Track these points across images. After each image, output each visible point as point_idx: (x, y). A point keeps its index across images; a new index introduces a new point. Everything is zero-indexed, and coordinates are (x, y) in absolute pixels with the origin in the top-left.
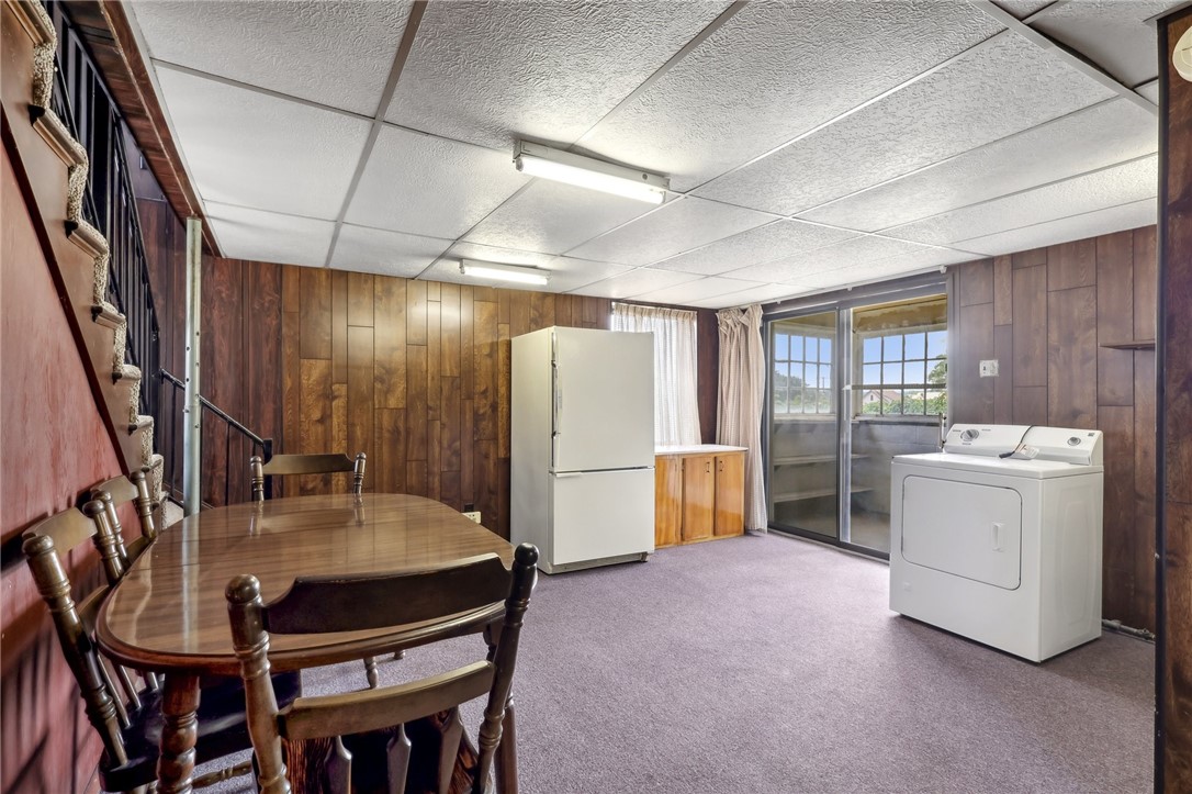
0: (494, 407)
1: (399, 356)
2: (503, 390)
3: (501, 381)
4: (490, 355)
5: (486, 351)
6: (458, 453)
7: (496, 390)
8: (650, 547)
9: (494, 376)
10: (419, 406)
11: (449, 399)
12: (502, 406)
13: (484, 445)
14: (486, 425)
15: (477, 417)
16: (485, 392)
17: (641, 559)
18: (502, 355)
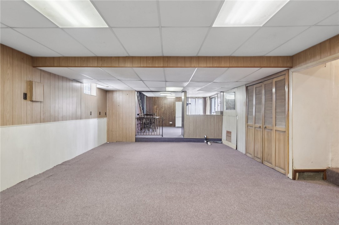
1: (163, 105)
11: (169, 109)
15: (172, 112)
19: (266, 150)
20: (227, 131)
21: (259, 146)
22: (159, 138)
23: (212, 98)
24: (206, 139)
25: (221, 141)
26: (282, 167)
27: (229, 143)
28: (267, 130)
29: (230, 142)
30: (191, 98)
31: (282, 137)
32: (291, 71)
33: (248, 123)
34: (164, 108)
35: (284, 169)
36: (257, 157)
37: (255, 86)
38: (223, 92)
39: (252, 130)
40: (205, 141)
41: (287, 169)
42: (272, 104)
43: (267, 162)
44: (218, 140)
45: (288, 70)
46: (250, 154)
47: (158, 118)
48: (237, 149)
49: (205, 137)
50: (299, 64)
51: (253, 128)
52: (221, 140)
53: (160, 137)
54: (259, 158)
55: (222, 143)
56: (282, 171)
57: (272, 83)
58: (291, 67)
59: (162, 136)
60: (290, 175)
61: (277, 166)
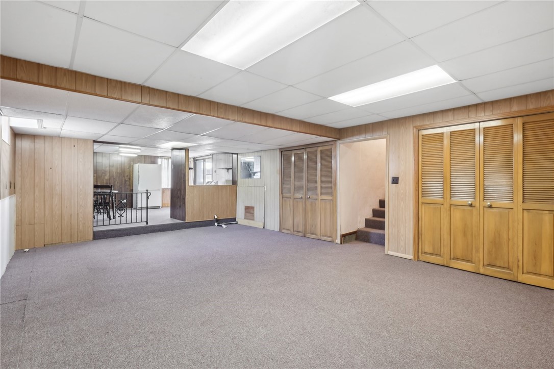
0: (130, 179)
1: (108, 169)
2: (131, 175)
3: (131, 173)
4: (128, 168)
5: (128, 167)
6: (121, 188)
7: (130, 176)
8: (160, 205)
9: (130, 173)
10: (112, 178)
11: (119, 177)
12: (131, 179)
13: (127, 187)
14: (128, 183)
15: (125, 181)
16: (127, 176)
17: (158, 207)
18: (131, 168)
19: (310, 221)
20: (246, 207)
21: (299, 219)
22: (142, 228)
23: (196, 160)
24: (217, 221)
25: (236, 221)
26: (328, 235)
27: (251, 222)
28: (310, 200)
29: (253, 220)
30: (161, 158)
31: (328, 207)
32: (338, 142)
33: (284, 194)
34: (108, 175)
35: (330, 237)
36: (297, 232)
37: (293, 152)
38: (237, 154)
39: (289, 203)
40: (216, 224)
41: (333, 236)
42: (316, 173)
43: (311, 233)
44: (231, 221)
45: (336, 141)
46: (287, 230)
47: (117, 193)
48: (264, 228)
49: (216, 217)
50: (346, 137)
51: (292, 200)
52: (234, 219)
53: (144, 224)
54: (300, 232)
55: (237, 223)
56: (329, 239)
57: (316, 151)
58: (339, 139)
59: (147, 223)
60: (338, 241)
61: (323, 236)
